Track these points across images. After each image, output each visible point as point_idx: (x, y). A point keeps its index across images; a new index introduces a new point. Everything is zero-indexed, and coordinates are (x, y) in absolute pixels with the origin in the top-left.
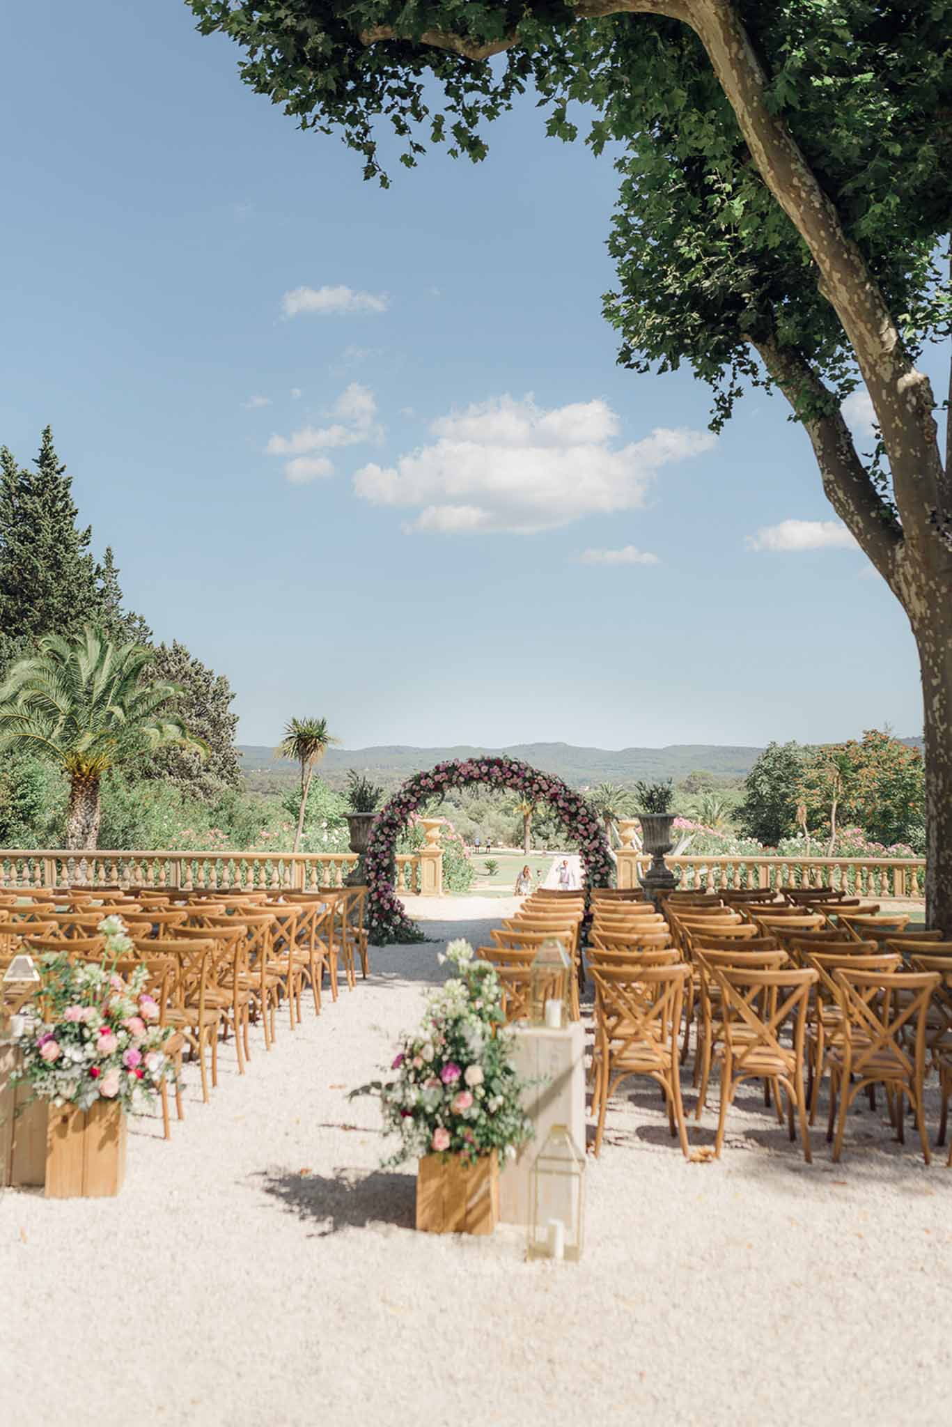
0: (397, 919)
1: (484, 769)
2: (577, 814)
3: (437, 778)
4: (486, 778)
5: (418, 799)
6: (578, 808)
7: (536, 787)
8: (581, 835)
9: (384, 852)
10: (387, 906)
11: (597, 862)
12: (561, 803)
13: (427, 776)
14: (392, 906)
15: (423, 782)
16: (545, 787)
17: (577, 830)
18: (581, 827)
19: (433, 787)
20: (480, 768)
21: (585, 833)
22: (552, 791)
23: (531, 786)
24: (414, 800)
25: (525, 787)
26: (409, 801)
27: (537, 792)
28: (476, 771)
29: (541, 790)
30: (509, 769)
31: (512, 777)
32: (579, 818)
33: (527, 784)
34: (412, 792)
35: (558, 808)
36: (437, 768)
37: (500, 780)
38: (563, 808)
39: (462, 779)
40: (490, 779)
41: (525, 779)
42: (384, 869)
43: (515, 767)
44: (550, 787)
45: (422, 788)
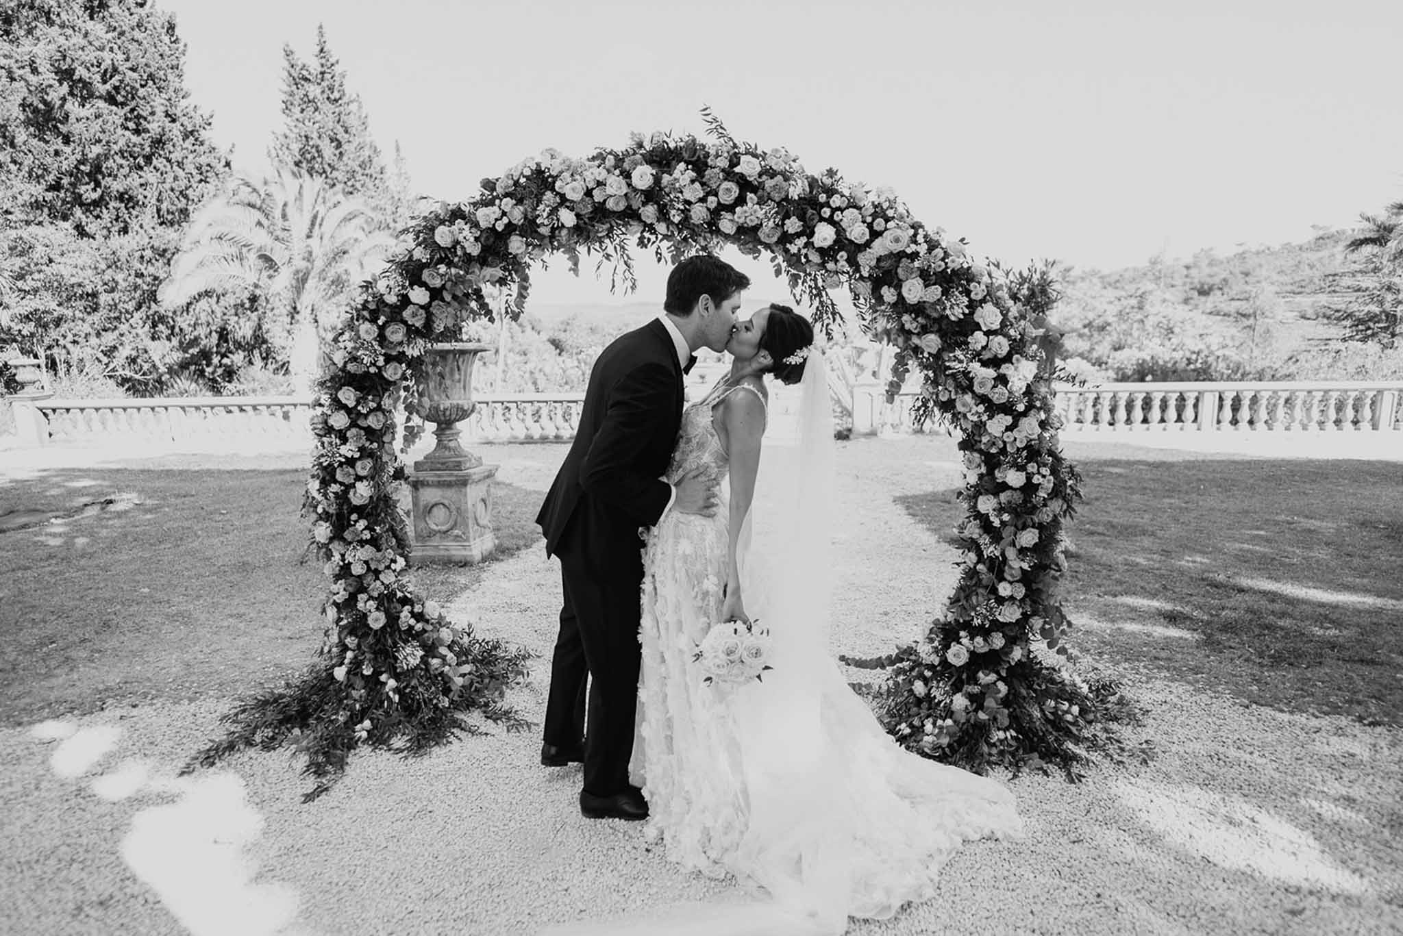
0: (410, 656)
1: (643, 176)
2: (968, 325)
3: (486, 216)
4: (649, 212)
5: (435, 294)
6: (973, 306)
7: (824, 235)
8: (983, 399)
9: (351, 462)
10: (377, 620)
11: (1030, 488)
12: (914, 291)
13: (457, 214)
14: (393, 619)
15: (443, 236)
16: (857, 232)
17: (965, 383)
18: (981, 375)
19: (475, 250)
20: (627, 175)
21: (999, 395)
22: (880, 247)
23: (808, 232)
24: (419, 296)
25: (786, 239)
26: (405, 301)
27: (827, 254)
28: (616, 185)
29: (842, 242)
30: (729, 174)
31: (741, 201)
32: (978, 340)
33: (793, 225)
34: (412, 271)
35: (901, 306)
36: (489, 185)
37: (699, 214)
38: (918, 309)
39: (567, 218)
40: (663, 215)
41: (786, 207)
42: (361, 511)
43: (748, 167)
44: (875, 234)
45: (445, 256)
